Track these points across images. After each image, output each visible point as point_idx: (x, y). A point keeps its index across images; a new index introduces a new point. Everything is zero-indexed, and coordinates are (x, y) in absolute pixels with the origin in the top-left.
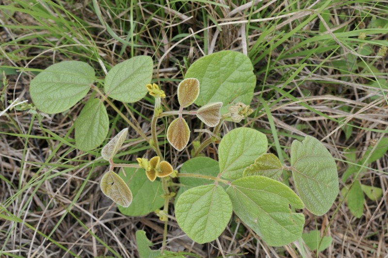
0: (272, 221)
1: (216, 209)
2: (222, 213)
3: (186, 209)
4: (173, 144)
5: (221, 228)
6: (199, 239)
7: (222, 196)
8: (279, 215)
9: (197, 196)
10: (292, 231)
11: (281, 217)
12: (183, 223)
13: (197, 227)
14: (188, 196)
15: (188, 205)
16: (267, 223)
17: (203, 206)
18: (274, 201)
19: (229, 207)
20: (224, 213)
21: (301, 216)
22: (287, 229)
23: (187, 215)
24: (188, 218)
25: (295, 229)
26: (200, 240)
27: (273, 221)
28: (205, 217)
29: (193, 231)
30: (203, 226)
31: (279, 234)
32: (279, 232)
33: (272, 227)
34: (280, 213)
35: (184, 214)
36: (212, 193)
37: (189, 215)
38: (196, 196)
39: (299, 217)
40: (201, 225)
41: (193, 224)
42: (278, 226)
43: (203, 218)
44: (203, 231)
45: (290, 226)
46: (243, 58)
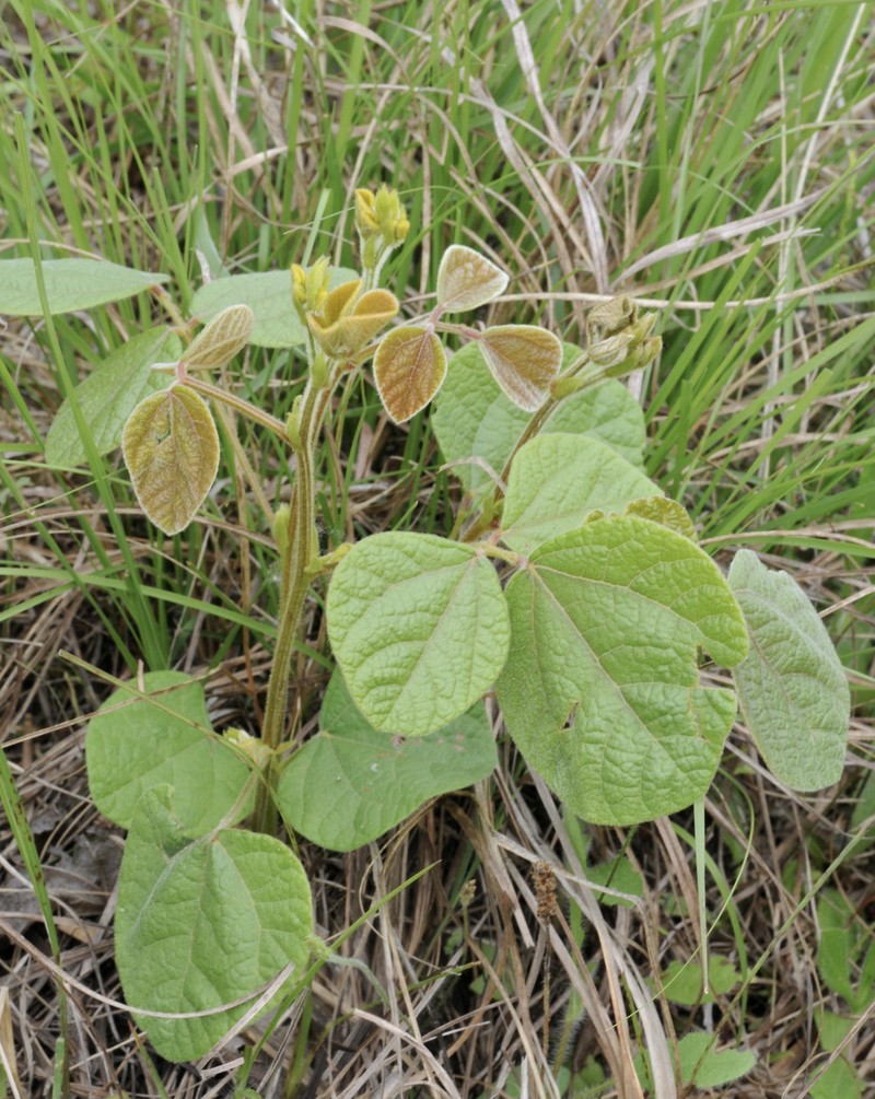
0: (626, 715)
1: (456, 636)
2: (471, 658)
3: (367, 590)
4: (386, 391)
5: (454, 703)
6: (377, 708)
7: (486, 598)
8: (653, 693)
9: (410, 565)
10: (683, 760)
11: (662, 698)
12: (342, 631)
13: (379, 665)
14: (385, 550)
15: (376, 582)
16: (608, 719)
17: (420, 605)
18: (652, 631)
19: (498, 642)
20: (477, 660)
21: (728, 699)
22: (667, 746)
23: (364, 610)
24: (362, 622)
25: (695, 754)
26: (379, 713)
27: (629, 717)
28: (414, 646)
29: (364, 673)
30: (401, 671)
31: (637, 764)
32: (640, 758)
33: (621, 736)
34: (661, 685)
35: (355, 605)
36: (460, 578)
37: (368, 615)
38: (410, 562)
39: (720, 699)
40: (395, 666)
41: (375, 647)
42: (642, 734)
43: (408, 645)
44: (398, 688)
45: (682, 738)
46: (624, 399)
